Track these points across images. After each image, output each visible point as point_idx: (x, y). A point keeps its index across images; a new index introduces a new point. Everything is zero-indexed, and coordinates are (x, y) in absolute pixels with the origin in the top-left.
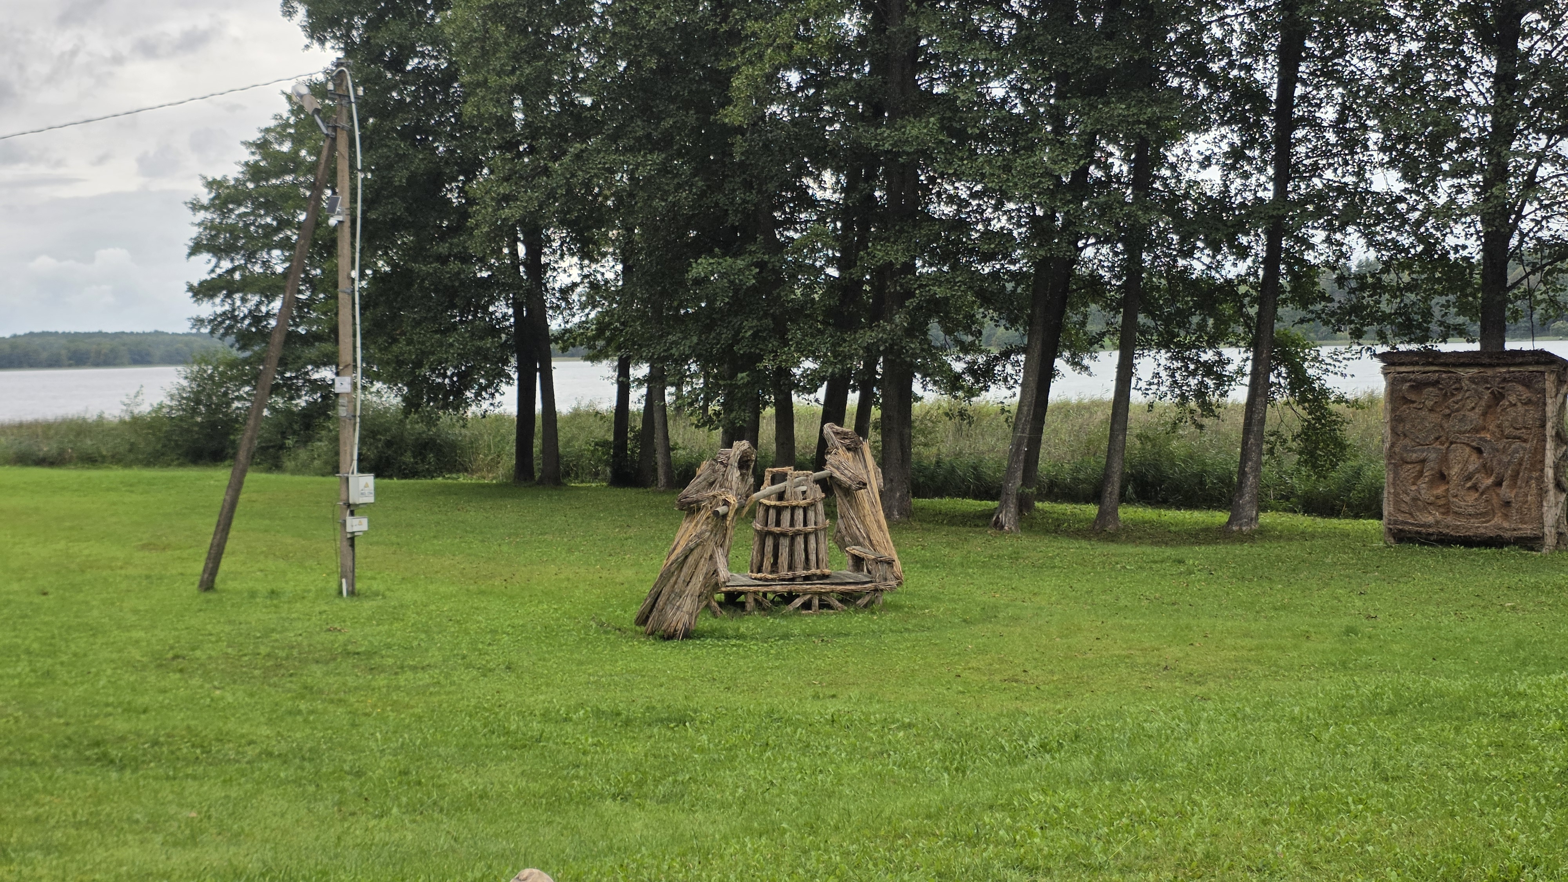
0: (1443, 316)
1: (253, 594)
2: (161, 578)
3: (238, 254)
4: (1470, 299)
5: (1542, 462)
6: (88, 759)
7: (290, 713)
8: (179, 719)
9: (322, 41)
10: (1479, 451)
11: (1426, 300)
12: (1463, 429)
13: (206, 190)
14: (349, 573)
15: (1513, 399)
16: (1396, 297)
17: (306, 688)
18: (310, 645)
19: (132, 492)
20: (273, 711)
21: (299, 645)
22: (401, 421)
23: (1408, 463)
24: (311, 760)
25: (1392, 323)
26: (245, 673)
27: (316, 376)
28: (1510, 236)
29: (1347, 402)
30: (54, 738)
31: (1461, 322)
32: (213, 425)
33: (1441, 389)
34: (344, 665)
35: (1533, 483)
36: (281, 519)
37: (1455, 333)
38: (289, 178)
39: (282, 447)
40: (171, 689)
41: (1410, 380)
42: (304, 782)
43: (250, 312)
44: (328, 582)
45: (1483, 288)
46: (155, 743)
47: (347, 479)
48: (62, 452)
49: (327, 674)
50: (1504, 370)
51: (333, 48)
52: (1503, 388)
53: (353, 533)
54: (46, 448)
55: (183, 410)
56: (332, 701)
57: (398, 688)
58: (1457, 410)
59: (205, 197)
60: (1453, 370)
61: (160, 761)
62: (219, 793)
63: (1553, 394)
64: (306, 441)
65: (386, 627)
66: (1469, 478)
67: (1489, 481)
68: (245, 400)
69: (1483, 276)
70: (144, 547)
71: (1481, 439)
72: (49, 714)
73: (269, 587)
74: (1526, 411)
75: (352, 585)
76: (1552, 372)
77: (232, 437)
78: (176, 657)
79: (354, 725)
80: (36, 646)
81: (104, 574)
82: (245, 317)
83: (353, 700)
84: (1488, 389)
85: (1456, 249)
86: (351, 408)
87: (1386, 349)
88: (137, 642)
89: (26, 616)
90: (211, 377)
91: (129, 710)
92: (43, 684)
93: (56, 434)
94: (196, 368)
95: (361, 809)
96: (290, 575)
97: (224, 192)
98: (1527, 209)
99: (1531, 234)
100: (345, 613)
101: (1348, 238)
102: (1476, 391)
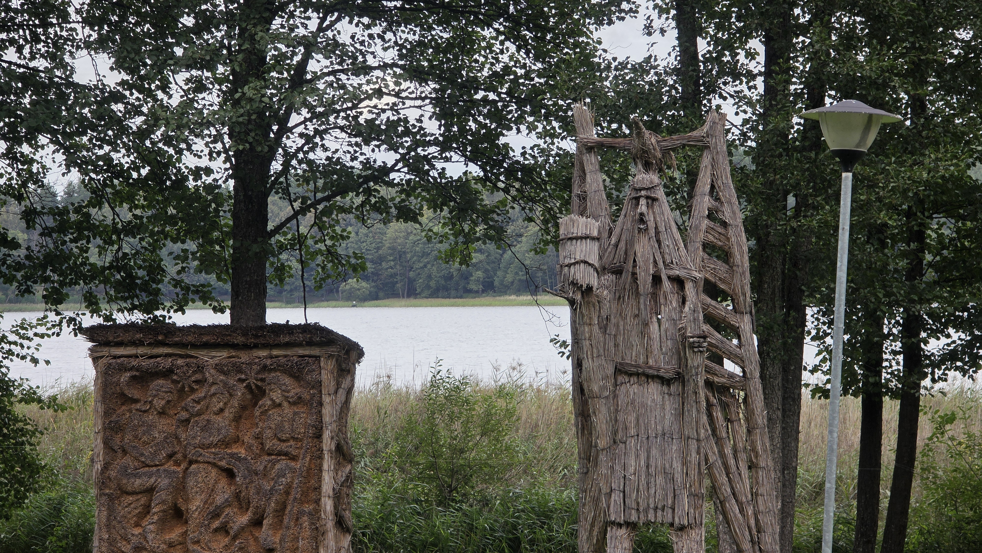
0: (179, 273)
4: (217, 248)
5: (318, 489)
10: (230, 474)
11: (155, 247)
12: (207, 442)
15: (277, 396)
16: (112, 243)
23: (129, 493)
25: (106, 281)
28: (272, 157)
29: (39, 401)
31: (202, 281)
33: (175, 382)
35: (305, 521)
37: (196, 297)
41: (132, 369)
45: (234, 233)
50: (263, 353)
52: (263, 380)
58: (199, 414)
60: (192, 353)
63: (332, 390)
66: (216, 515)
67: (244, 519)
69: (235, 216)
71: (232, 455)
74: (295, 414)
76: (330, 356)
84: (241, 381)
85: (197, 172)
87: (97, 320)
98: (294, 119)
99: (301, 155)
101: (41, 152)
102: (225, 384)
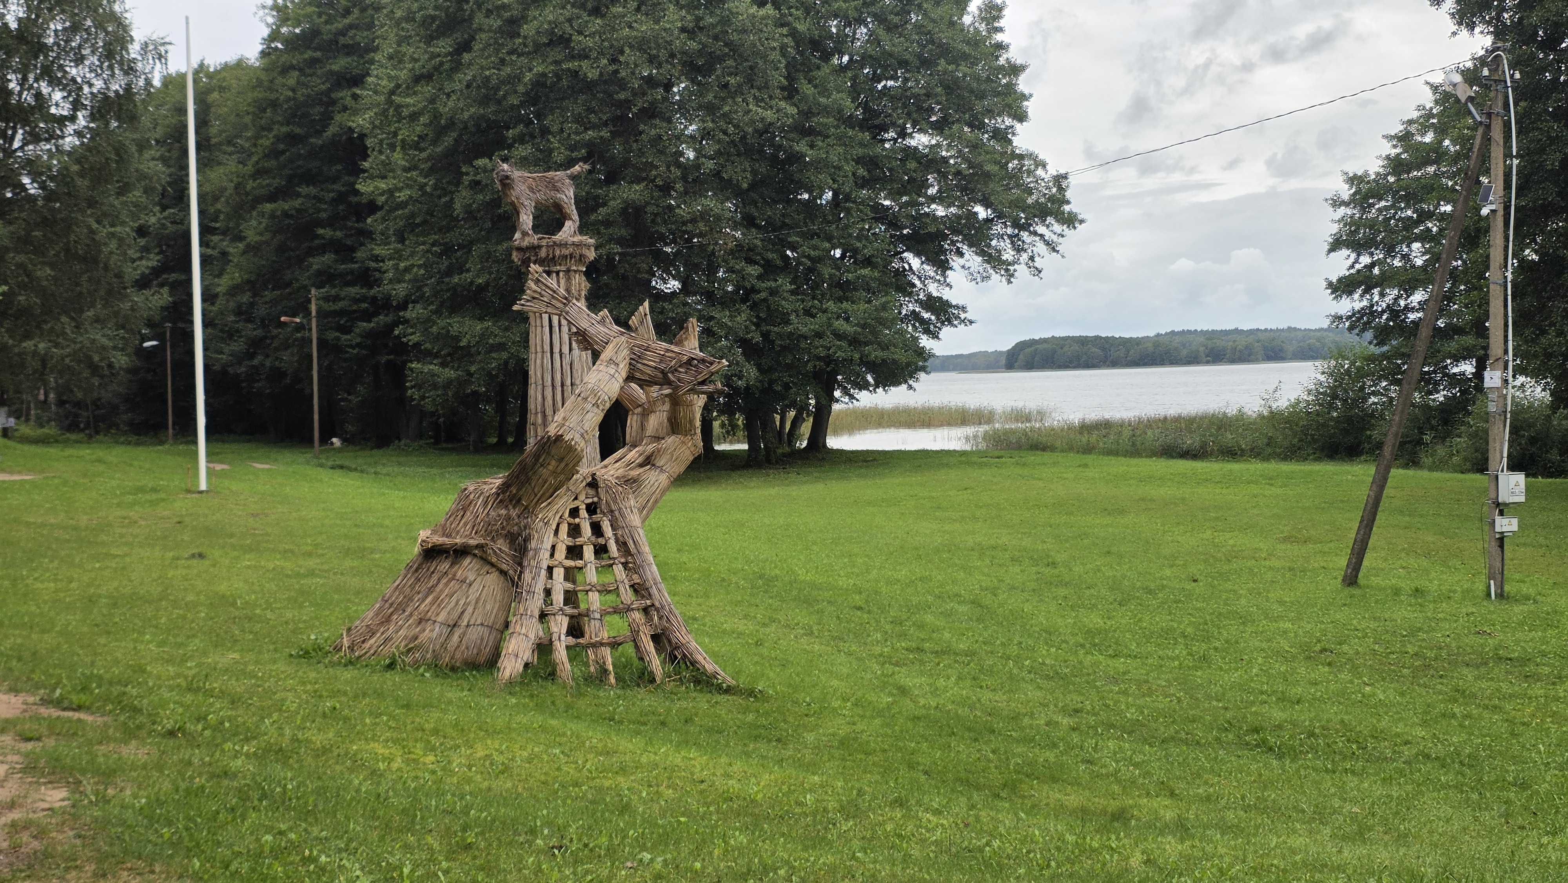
1: (1397, 592)
2: (1304, 571)
3: (1376, 249)
6: (1247, 744)
7: (1444, 715)
8: (1332, 712)
9: (1471, 27)
13: (1347, 186)
14: (1499, 575)
17: (1458, 691)
18: (1459, 648)
19: (1272, 485)
20: (1426, 713)
21: (1448, 646)
22: (1549, 416)
24: (1471, 766)
26: (1394, 671)
27: (1455, 370)
30: (1215, 721)
32: (1349, 420)
34: (1496, 670)
36: (1421, 516)
38: (1431, 169)
39: (1419, 442)
40: (1321, 682)
42: (1465, 788)
43: (1388, 306)
44: (1473, 583)
46: (1311, 734)
47: (1497, 477)
48: (1204, 444)
49: (1478, 678)
51: (1482, 32)
53: (1502, 533)
54: (1190, 441)
55: (1320, 405)
56: (1486, 707)
57: (1557, 699)
59: (1346, 192)
61: (1317, 752)
62: (1379, 791)
64: (1443, 437)
65: (1540, 634)
68: (1382, 395)
70: (1286, 539)
72: (1209, 698)
73: (1413, 586)
75: (1501, 587)
77: (1368, 433)
78: (1323, 650)
79: (1513, 735)
80: (1189, 630)
81: (1249, 564)
82: (1383, 311)
83: (1509, 707)
86: (1501, 404)
88: (1285, 632)
89: (1179, 601)
90: (1348, 372)
91: (1283, 699)
92: (1201, 668)
93: (1199, 427)
94: (1333, 363)
95: (1530, 823)
96: (1433, 574)
97: (1364, 187)
100: (1494, 616)
